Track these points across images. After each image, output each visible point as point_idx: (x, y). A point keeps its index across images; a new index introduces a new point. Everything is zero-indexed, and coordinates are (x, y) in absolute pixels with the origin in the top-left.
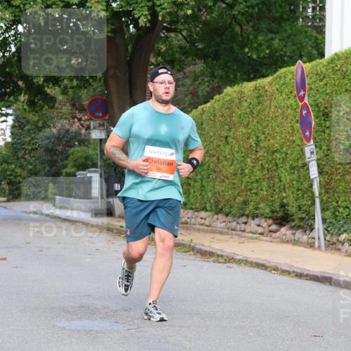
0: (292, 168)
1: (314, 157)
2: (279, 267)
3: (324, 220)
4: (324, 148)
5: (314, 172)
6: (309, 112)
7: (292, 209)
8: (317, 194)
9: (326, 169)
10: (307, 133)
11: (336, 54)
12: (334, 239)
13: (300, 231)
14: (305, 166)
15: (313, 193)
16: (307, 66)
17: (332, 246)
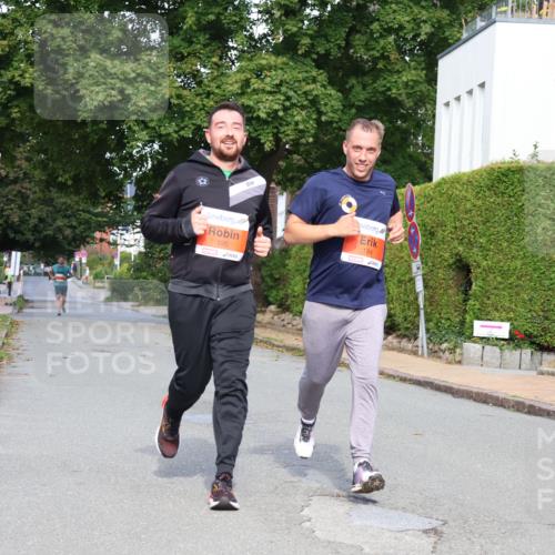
0: (400, 281)
1: (420, 272)
2: (386, 371)
3: (428, 330)
4: (430, 264)
5: (419, 286)
6: (416, 231)
7: (399, 319)
8: (422, 306)
9: (431, 283)
10: (415, 250)
11: (443, 179)
12: (436, 348)
13: (405, 340)
14: (412, 280)
15: (418, 306)
16: (417, 189)
17: (433, 353)
